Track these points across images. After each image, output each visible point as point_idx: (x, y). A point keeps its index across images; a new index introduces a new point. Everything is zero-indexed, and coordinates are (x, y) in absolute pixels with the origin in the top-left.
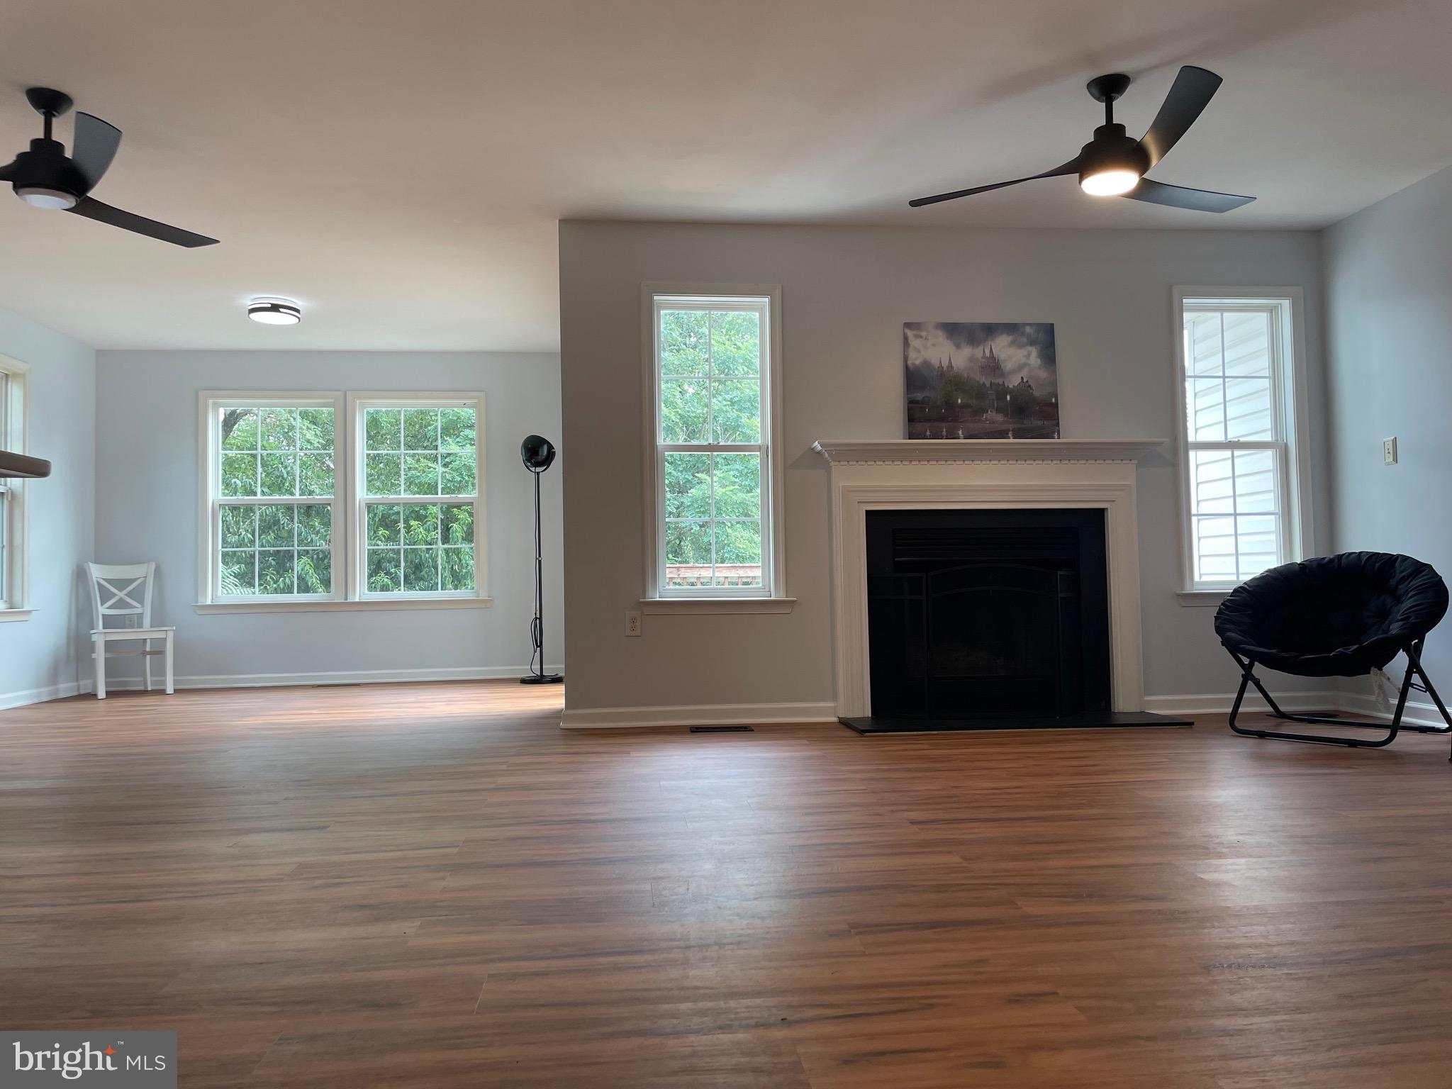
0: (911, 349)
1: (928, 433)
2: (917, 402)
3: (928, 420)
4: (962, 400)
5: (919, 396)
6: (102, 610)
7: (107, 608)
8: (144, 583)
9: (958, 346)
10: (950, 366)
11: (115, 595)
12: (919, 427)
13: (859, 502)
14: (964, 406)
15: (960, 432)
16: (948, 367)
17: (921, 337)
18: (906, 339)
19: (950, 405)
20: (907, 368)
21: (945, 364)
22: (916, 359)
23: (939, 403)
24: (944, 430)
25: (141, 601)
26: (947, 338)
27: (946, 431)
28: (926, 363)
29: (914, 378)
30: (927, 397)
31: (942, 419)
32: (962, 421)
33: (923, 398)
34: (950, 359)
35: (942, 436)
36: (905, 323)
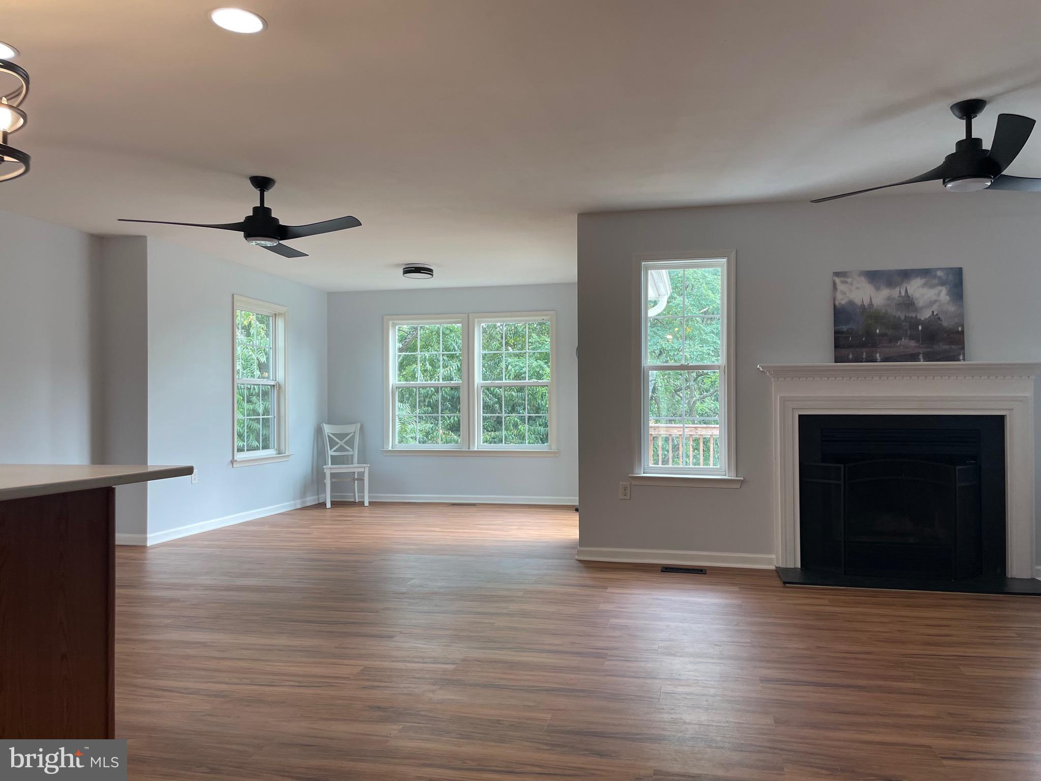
1: (851, 356)
2: (843, 332)
3: (850, 346)
4: (879, 331)
5: (844, 328)
6: (331, 453)
7: (334, 451)
8: (353, 437)
10: (871, 304)
11: (338, 443)
12: (844, 352)
13: (793, 408)
14: (882, 335)
15: (878, 355)
16: (869, 305)
18: (834, 284)
19: (869, 333)
20: (835, 305)
21: (866, 303)
23: (860, 333)
24: (864, 354)
25: (352, 448)
27: (866, 355)
28: (851, 303)
29: (841, 314)
30: (850, 329)
31: (863, 345)
32: (878, 347)
33: (847, 329)
34: (871, 298)
35: (862, 358)
36: (834, 273)
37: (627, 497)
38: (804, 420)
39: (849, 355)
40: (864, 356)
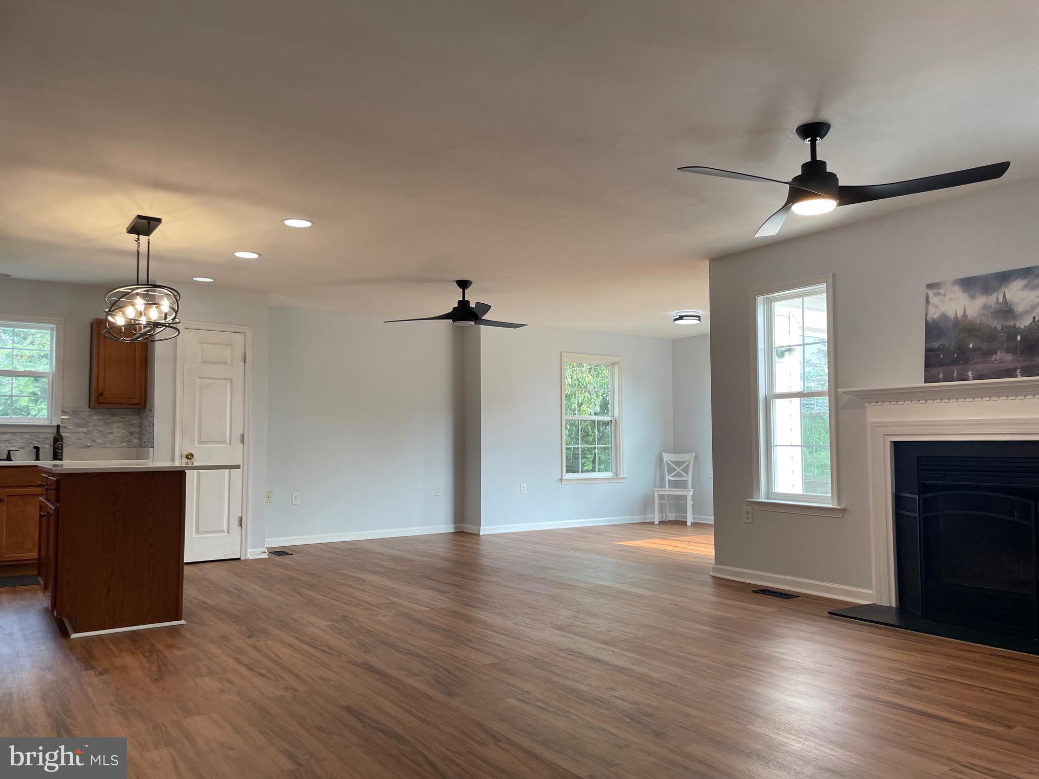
0: (931, 306)
1: (941, 376)
2: (933, 350)
3: (941, 365)
4: (973, 345)
5: (935, 345)
6: (668, 477)
7: (672, 477)
9: (972, 297)
10: (965, 315)
11: (676, 470)
12: (934, 371)
13: (884, 435)
14: (974, 350)
15: (970, 373)
16: (963, 317)
17: (940, 294)
18: (927, 298)
19: (961, 349)
20: (927, 322)
21: (960, 314)
22: (934, 314)
23: (952, 349)
24: (956, 372)
25: (687, 474)
26: (963, 291)
27: (957, 373)
28: (944, 316)
29: (932, 330)
30: (942, 345)
31: (954, 363)
32: (971, 364)
33: (939, 346)
34: (965, 309)
35: (953, 377)
36: (927, 285)
37: (749, 521)
38: (898, 447)
39: (939, 374)
40: (955, 375)
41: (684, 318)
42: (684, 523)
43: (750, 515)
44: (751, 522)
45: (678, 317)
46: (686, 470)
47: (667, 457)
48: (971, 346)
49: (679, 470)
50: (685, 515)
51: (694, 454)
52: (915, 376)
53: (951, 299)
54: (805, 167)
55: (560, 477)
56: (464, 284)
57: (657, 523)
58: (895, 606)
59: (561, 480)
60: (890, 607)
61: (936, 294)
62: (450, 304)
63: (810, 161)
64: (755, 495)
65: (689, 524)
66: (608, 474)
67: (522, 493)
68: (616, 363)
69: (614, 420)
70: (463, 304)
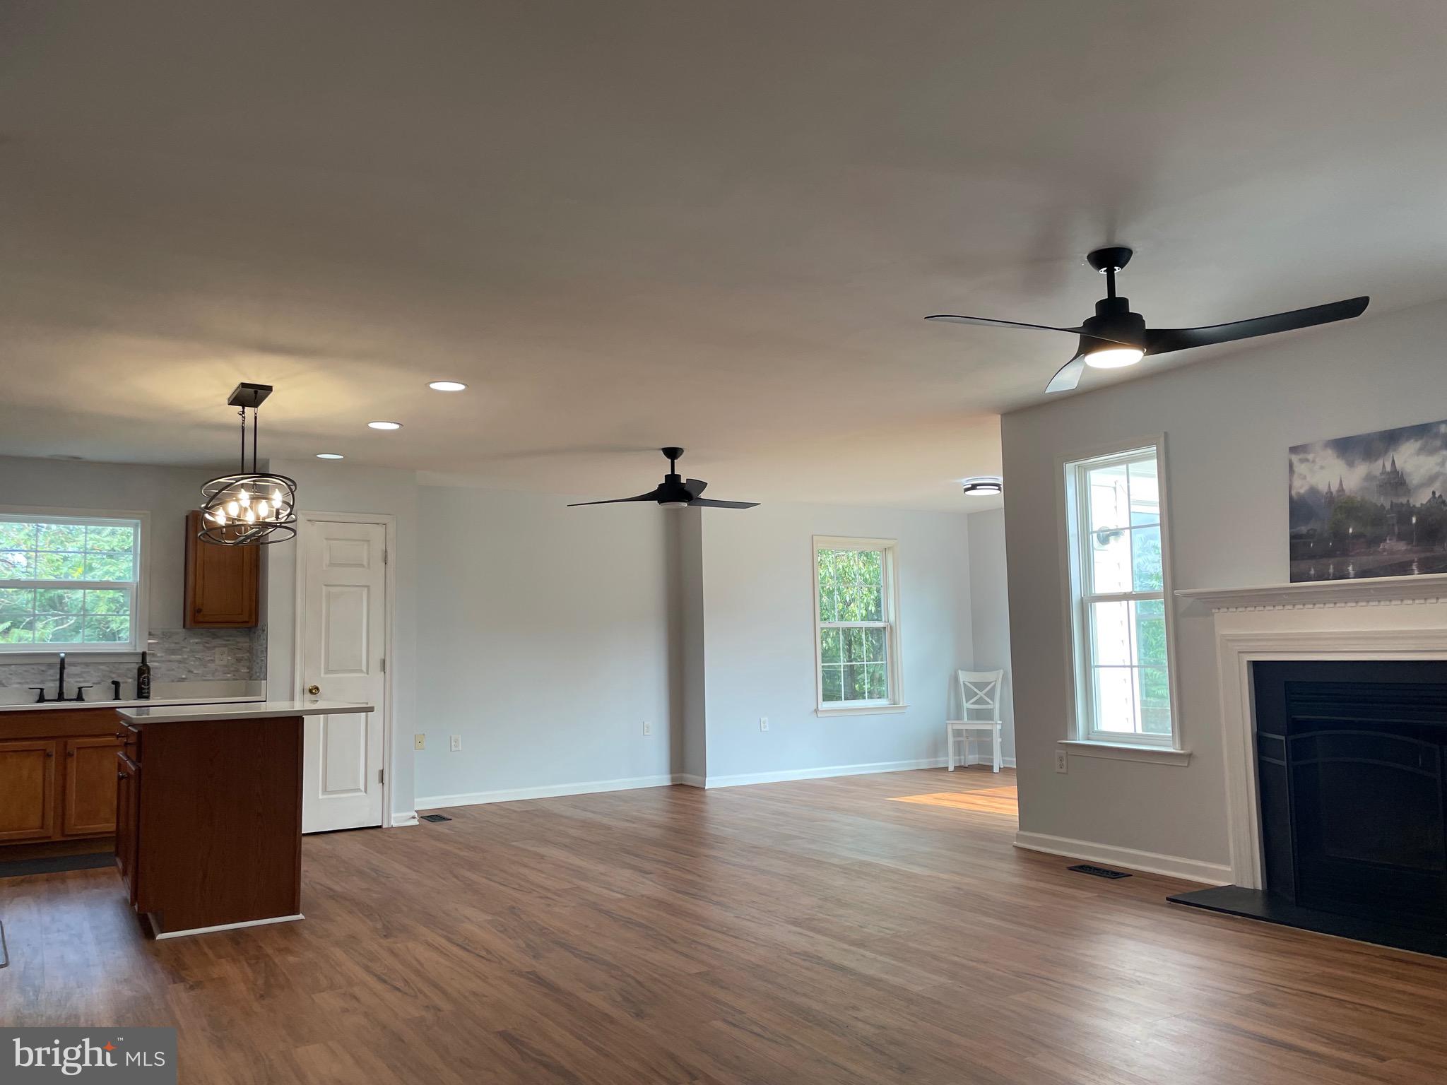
0: (1295, 476)
1: (1312, 572)
2: (1301, 537)
3: (1312, 557)
4: (1353, 530)
5: (1303, 529)
6: (967, 705)
7: (971, 704)
8: (995, 686)
9: (1351, 464)
10: (1341, 490)
11: (976, 694)
13: (1240, 652)
14: (1356, 536)
15: (1350, 568)
16: (1338, 491)
17: (1307, 460)
18: (1291, 466)
19: (1338, 535)
20: (1291, 498)
21: (1334, 488)
22: (1301, 487)
23: (1326, 535)
24: (1331, 567)
25: (993, 699)
26: (1338, 457)
27: (1334, 568)
28: (1313, 491)
29: (1299, 509)
30: (1312, 529)
31: (1329, 554)
32: (1352, 556)
33: (1308, 531)
34: (1341, 481)
35: (1329, 575)
36: (1290, 448)
37: (1064, 770)
38: (1259, 668)
39: (1310, 570)
40: (1331, 570)
41: (978, 487)
42: (989, 769)
43: (1064, 762)
44: (1065, 772)
45: (970, 486)
46: (991, 694)
47: (964, 677)
48: (1351, 531)
49: (981, 694)
50: (991, 757)
51: (1001, 672)
52: (1277, 573)
53: (1322, 468)
54: (1101, 305)
55: (816, 708)
56: (672, 453)
57: (951, 768)
58: (1260, 889)
59: (816, 711)
60: (1255, 891)
61: (1302, 461)
62: (655, 480)
63: (1107, 297)
64: (1070, 735)
65: (996, 770)
66: (883, 702)
67: (763, 729)
68: (889, 548)
69: (889, 626)
70: (672, 479)
